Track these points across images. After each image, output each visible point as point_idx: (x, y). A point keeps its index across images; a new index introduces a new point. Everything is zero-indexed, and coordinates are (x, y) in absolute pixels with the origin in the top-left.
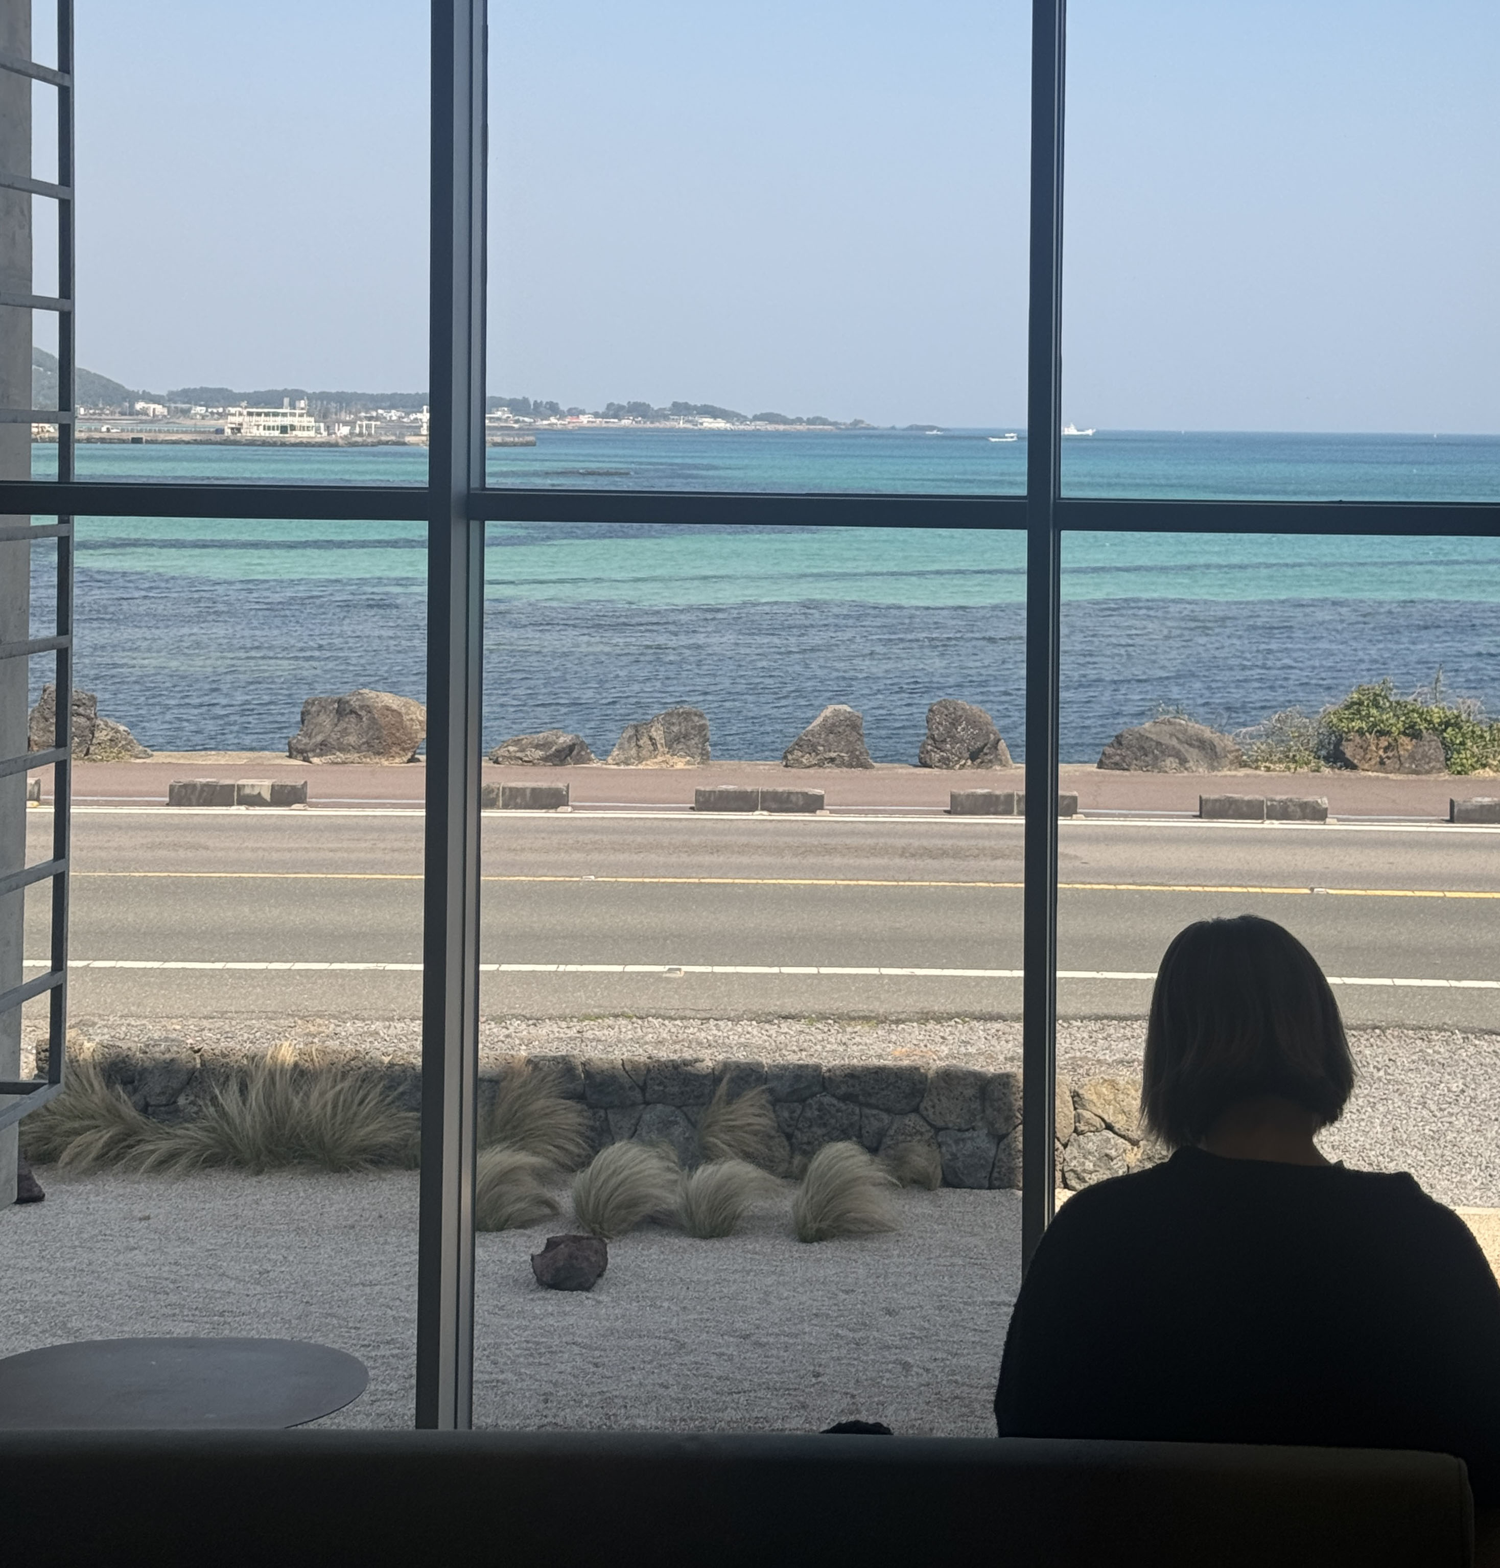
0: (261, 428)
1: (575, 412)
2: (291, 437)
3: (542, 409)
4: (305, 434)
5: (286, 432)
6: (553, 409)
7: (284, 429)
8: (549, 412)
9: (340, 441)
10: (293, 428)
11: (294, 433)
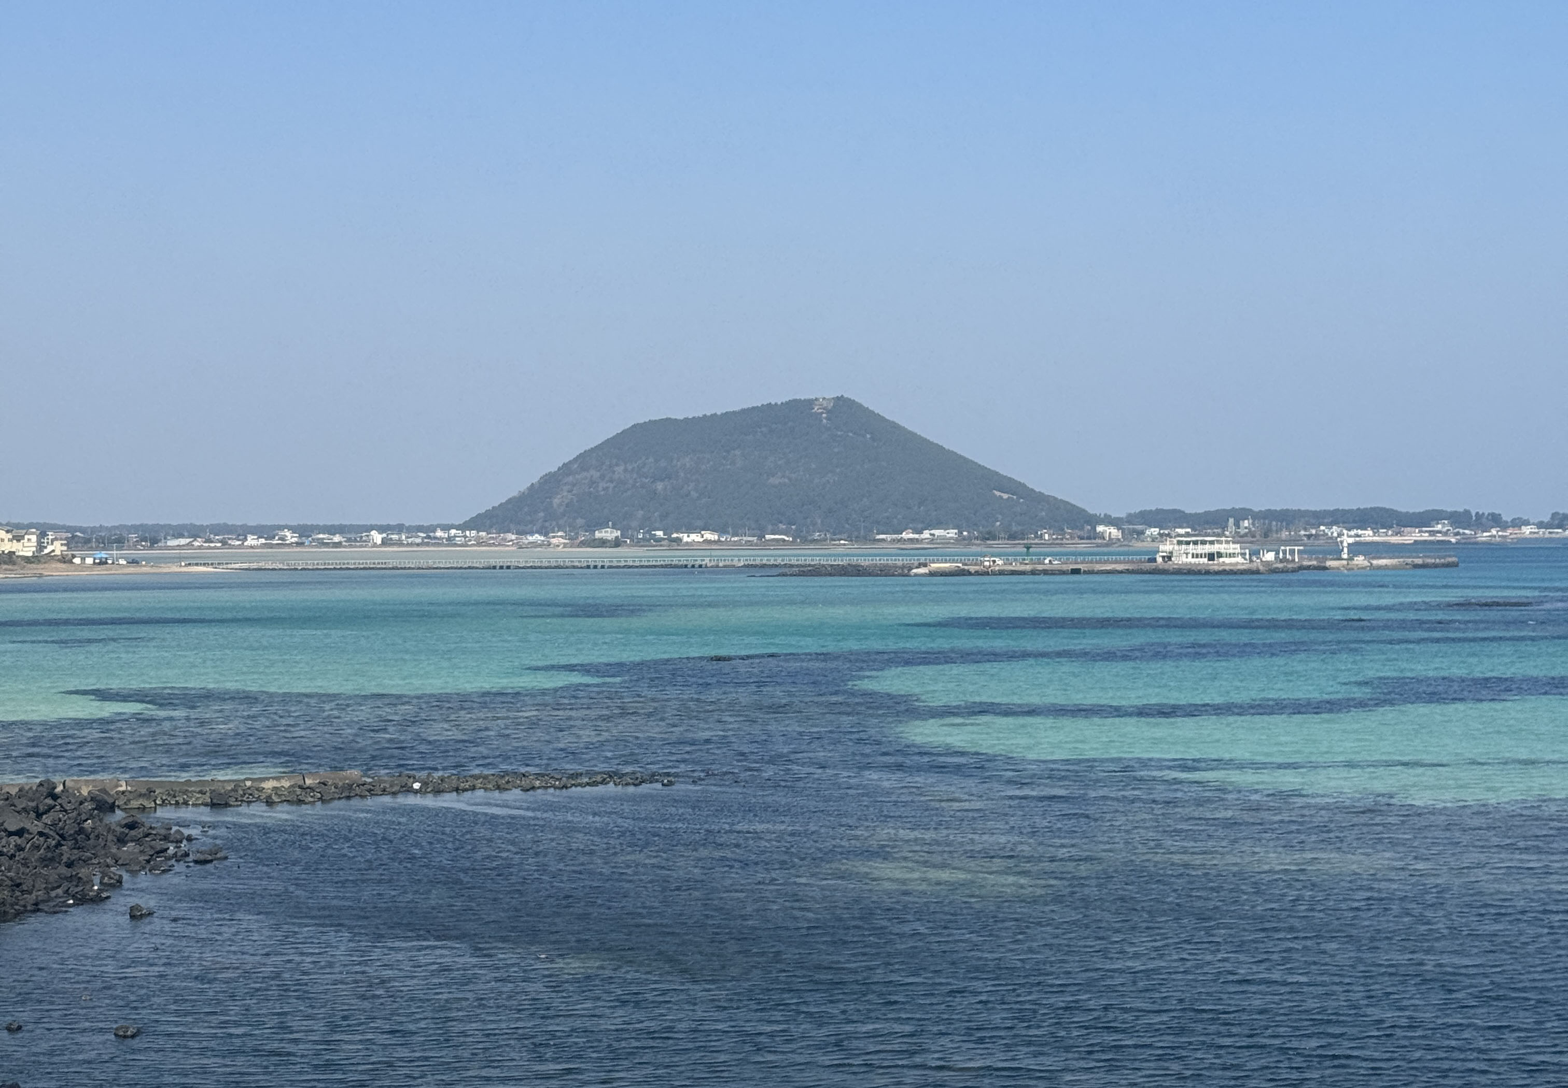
0: (1190, 556)
1: (1518, 523)
2: (1216, 565)
3: (1484, 520)
4: (1233, 560)
5: (1213, 560)
6: (1496, 520)
7: (1211, 557)
8: (1491, 523)
9: (1261, 568)
10: (1220, 555)
11: (1221, 560)
